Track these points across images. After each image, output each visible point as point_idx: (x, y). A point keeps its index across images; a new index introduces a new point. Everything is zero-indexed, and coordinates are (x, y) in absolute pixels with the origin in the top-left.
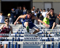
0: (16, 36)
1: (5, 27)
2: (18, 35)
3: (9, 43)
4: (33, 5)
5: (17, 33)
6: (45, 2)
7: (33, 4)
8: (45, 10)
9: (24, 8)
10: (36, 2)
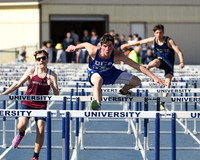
0: (77, 86)
1: (35, 74)
2: (81, 83)
3: (65, 98)
4: (111, 28)
5: (80, 80)
6: (132, 23)
7: (111, 25)
8: (131, 36)
9: (93, 33)
10: (116, 23)
